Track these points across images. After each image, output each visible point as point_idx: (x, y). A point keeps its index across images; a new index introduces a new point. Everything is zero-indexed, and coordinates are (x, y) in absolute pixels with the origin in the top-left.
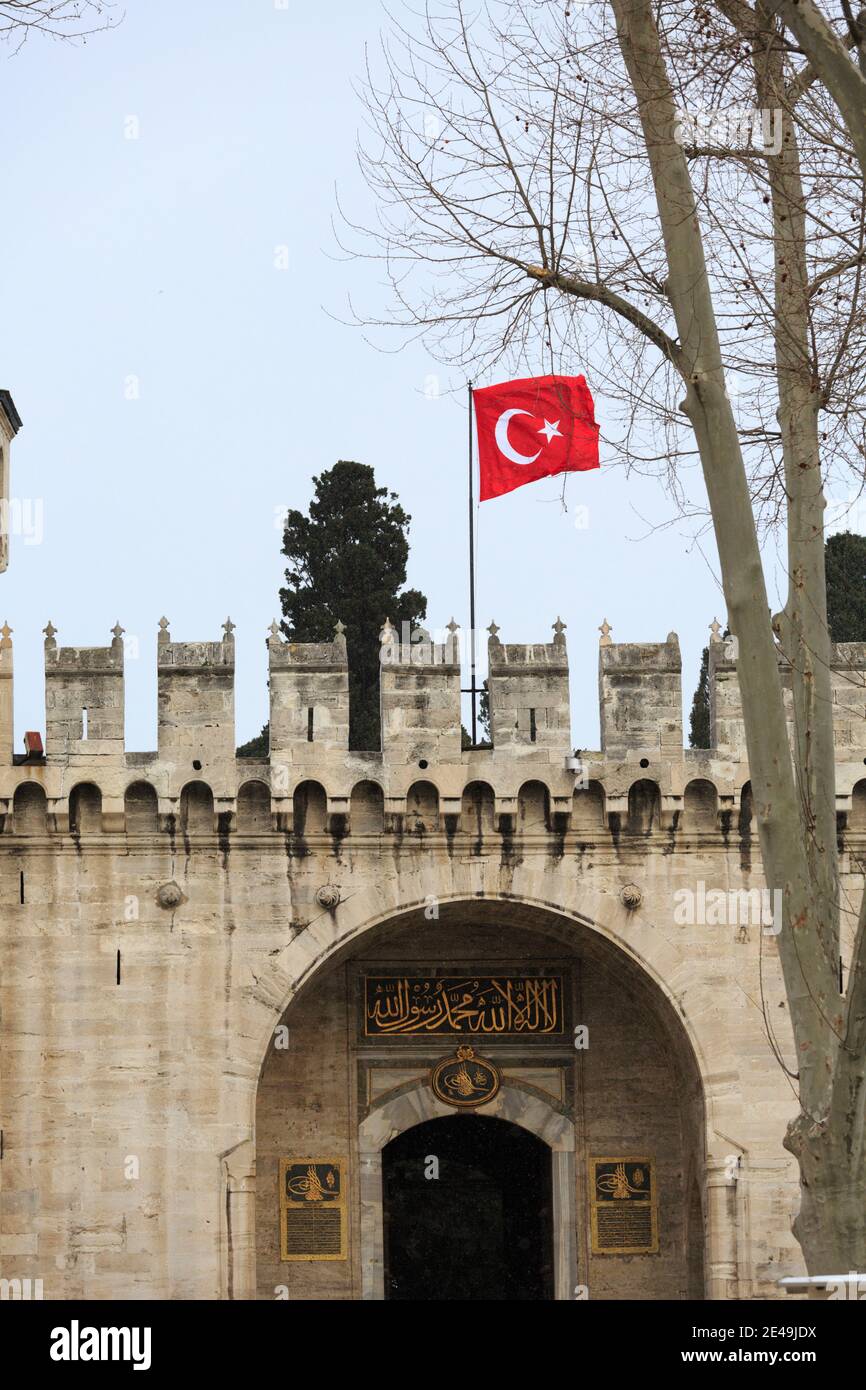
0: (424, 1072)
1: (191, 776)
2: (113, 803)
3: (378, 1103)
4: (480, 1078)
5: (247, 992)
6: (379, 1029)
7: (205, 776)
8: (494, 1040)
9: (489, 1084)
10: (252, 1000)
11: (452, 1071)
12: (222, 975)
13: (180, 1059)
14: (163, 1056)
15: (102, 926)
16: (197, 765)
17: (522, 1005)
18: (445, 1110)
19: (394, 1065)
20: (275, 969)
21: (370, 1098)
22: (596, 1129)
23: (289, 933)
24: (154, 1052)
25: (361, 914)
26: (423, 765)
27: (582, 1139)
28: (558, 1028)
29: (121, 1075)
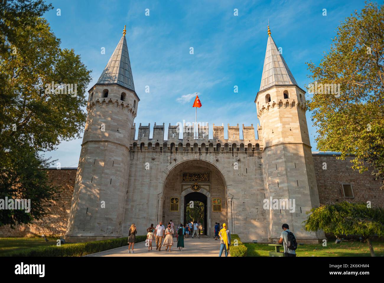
0: (190, 186)
1: (157, 142)
2: (146, 145)
3: (184, 190)
4: (198, 187)
6: (184, 180)
7: (159, 142)
8: (199, 182)
9: (199, 188)
10: (164, 173)
11: (194, 186)
12: (160, 169)
13: (153, 181)
14: (151, 180)
15: (144, 162)
16: (158, 140)
17: (204, 177)
18: (193, 191)
19: (186, 185)
20: (167, 169)
21: (183, 189)
22: (213, 194)
23: (169, 163)
24: (149, 180)
25: (179, 162)
26: (188, 141)
27: (211, 196)
28: (208, 181)
29: (145, 183)
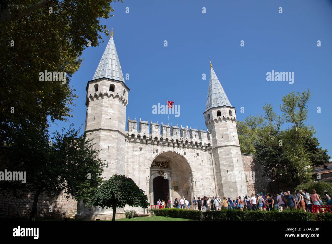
0: (157, 171)
2: (136, 137)
3: (153, 174)
4: (162, 172)
5: (149, 159)
6: (153, 167)
7: (146, 135)
8: (163, 168)
9: (163, 173)
10: (149, 160)
11: (160, 171)
12: (146, 157)
13: (142, 166)
14: (140, 166)
15: (133, 151)
16: (145, 134)
17: (166, 165)
18: (159, 175)
19: (154, 170)
20: (151, 157)
22: (173, 178)
23: (153, 153)
24: (139, 165)
25: (160, 152)
26: (167, 136)
27: (172, 179)
28: (169, 168)
29: (135, 168)
